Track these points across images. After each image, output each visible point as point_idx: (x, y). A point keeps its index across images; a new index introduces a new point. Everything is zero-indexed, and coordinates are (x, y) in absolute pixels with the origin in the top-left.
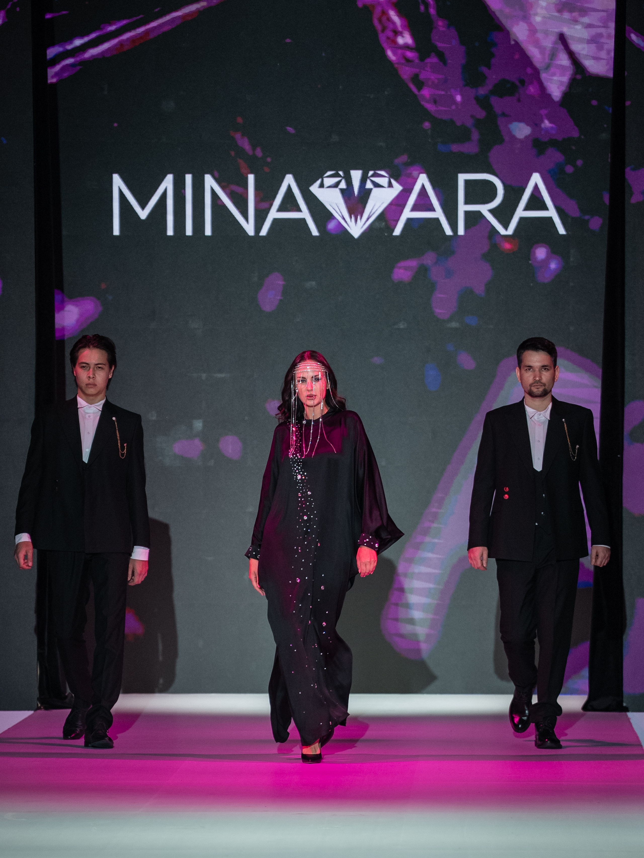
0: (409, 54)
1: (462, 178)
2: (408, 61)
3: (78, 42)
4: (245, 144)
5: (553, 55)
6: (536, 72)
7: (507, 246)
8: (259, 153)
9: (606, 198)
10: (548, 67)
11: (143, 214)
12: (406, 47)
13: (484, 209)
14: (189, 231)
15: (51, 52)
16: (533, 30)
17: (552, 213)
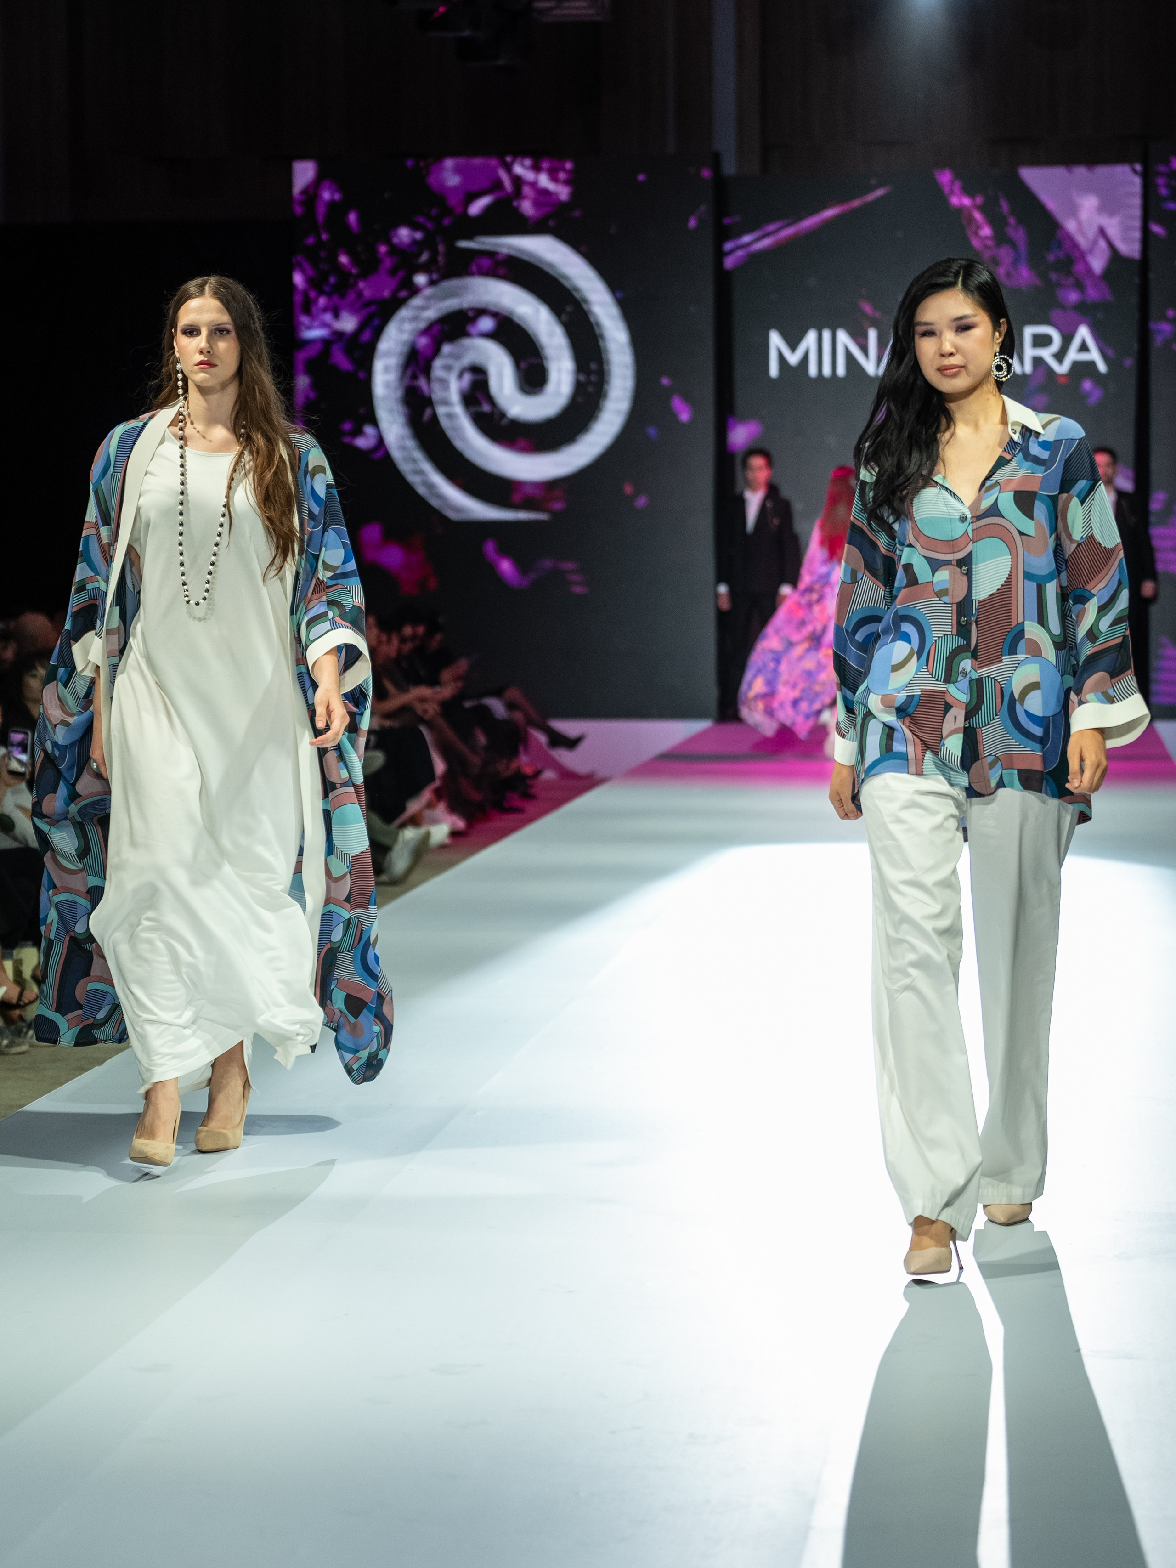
0: (990, 243)
1: (1029, 331)
2: (987, 247)
3: (746, 239)
4: (867, 308)
5: (1095, 243)
6: (1082, 256)
7: (1062, 381)
8: (878, 315)
9: (1135, 347)
10: (1091, 250)
11: (793, 359)
12: (987, 238)
13: (1046, 354)
14: (827, 371)
15: (728, 246)
16: (1080, 224)
17: (1094, 355)
